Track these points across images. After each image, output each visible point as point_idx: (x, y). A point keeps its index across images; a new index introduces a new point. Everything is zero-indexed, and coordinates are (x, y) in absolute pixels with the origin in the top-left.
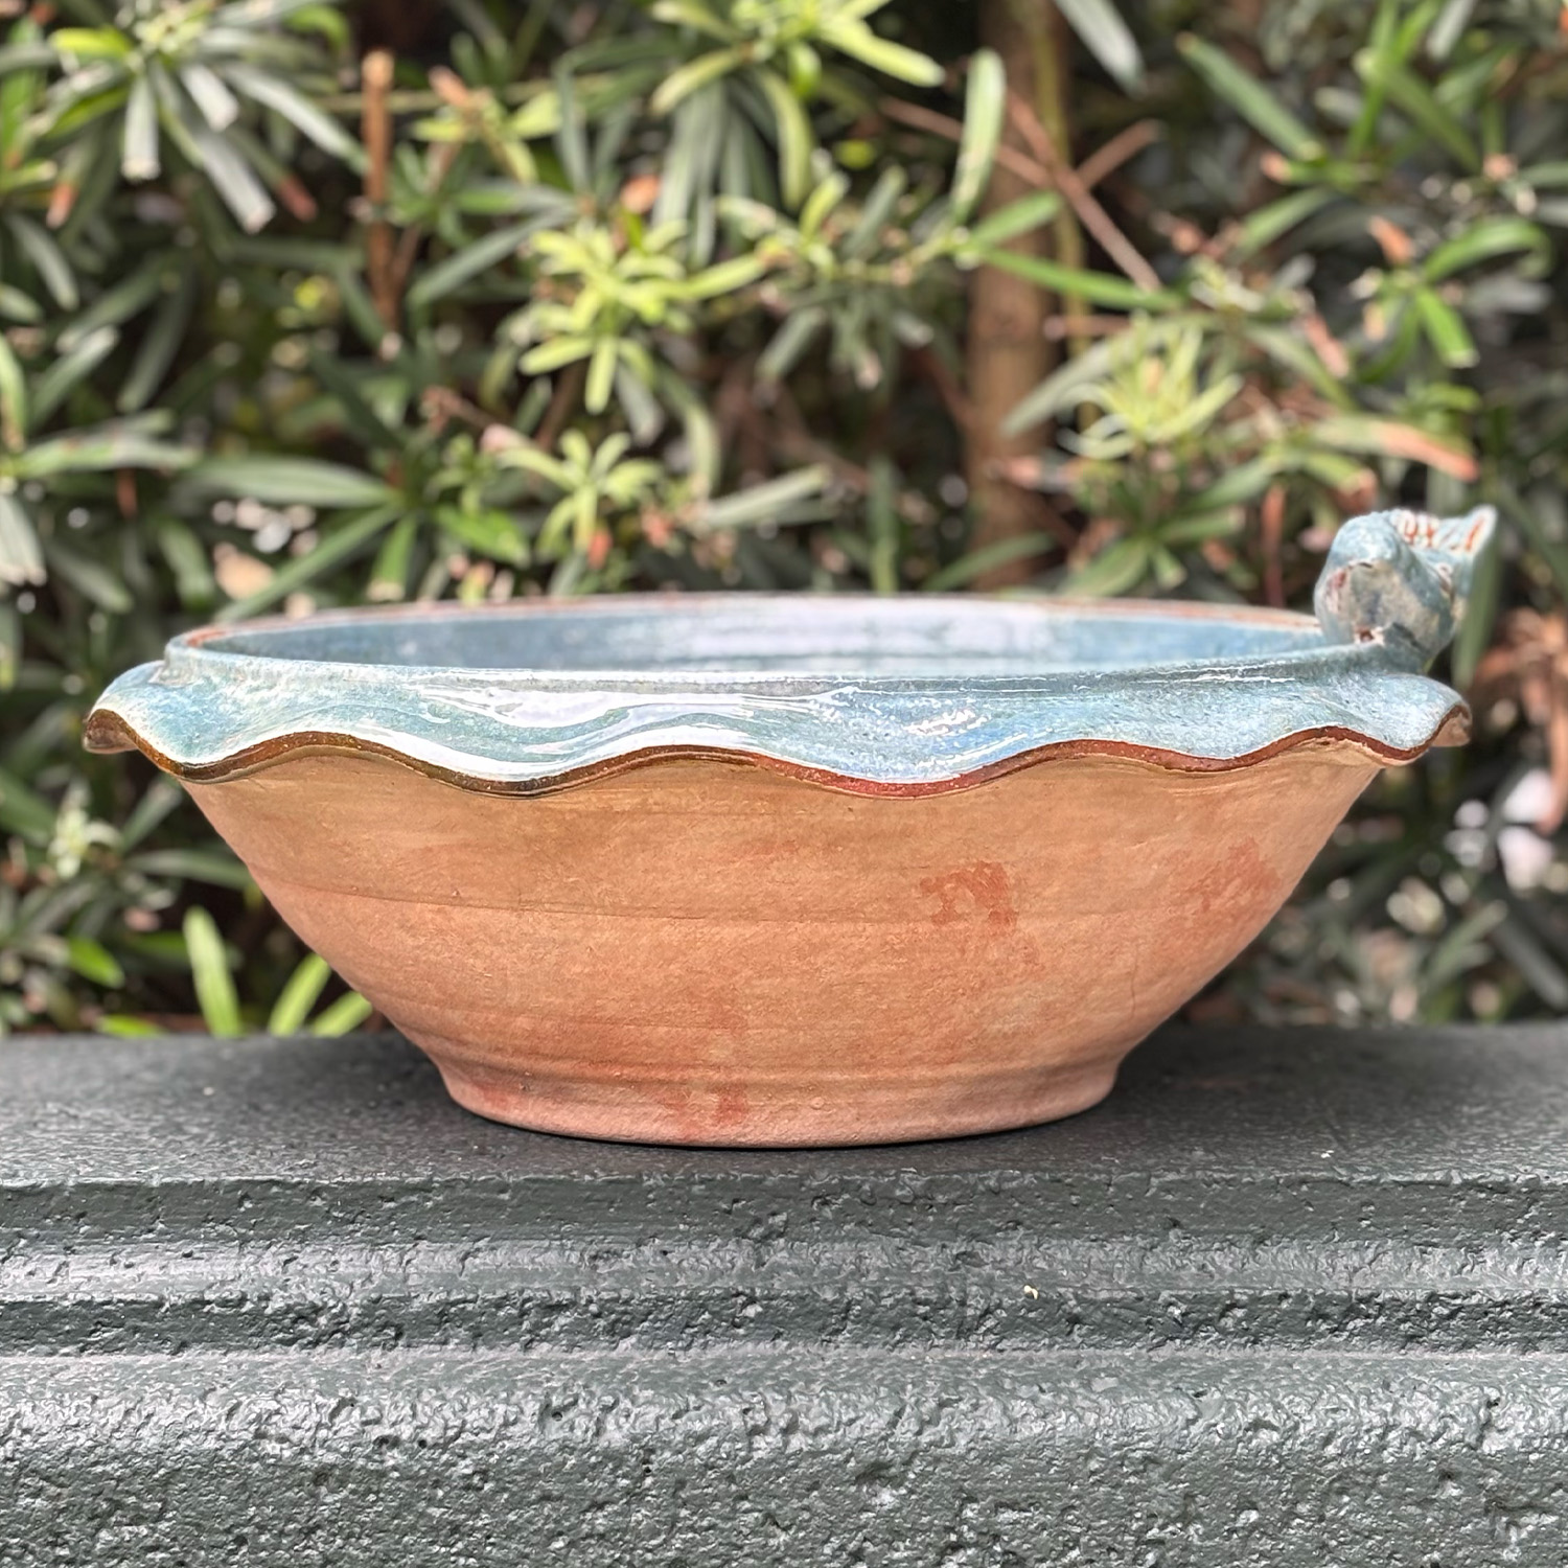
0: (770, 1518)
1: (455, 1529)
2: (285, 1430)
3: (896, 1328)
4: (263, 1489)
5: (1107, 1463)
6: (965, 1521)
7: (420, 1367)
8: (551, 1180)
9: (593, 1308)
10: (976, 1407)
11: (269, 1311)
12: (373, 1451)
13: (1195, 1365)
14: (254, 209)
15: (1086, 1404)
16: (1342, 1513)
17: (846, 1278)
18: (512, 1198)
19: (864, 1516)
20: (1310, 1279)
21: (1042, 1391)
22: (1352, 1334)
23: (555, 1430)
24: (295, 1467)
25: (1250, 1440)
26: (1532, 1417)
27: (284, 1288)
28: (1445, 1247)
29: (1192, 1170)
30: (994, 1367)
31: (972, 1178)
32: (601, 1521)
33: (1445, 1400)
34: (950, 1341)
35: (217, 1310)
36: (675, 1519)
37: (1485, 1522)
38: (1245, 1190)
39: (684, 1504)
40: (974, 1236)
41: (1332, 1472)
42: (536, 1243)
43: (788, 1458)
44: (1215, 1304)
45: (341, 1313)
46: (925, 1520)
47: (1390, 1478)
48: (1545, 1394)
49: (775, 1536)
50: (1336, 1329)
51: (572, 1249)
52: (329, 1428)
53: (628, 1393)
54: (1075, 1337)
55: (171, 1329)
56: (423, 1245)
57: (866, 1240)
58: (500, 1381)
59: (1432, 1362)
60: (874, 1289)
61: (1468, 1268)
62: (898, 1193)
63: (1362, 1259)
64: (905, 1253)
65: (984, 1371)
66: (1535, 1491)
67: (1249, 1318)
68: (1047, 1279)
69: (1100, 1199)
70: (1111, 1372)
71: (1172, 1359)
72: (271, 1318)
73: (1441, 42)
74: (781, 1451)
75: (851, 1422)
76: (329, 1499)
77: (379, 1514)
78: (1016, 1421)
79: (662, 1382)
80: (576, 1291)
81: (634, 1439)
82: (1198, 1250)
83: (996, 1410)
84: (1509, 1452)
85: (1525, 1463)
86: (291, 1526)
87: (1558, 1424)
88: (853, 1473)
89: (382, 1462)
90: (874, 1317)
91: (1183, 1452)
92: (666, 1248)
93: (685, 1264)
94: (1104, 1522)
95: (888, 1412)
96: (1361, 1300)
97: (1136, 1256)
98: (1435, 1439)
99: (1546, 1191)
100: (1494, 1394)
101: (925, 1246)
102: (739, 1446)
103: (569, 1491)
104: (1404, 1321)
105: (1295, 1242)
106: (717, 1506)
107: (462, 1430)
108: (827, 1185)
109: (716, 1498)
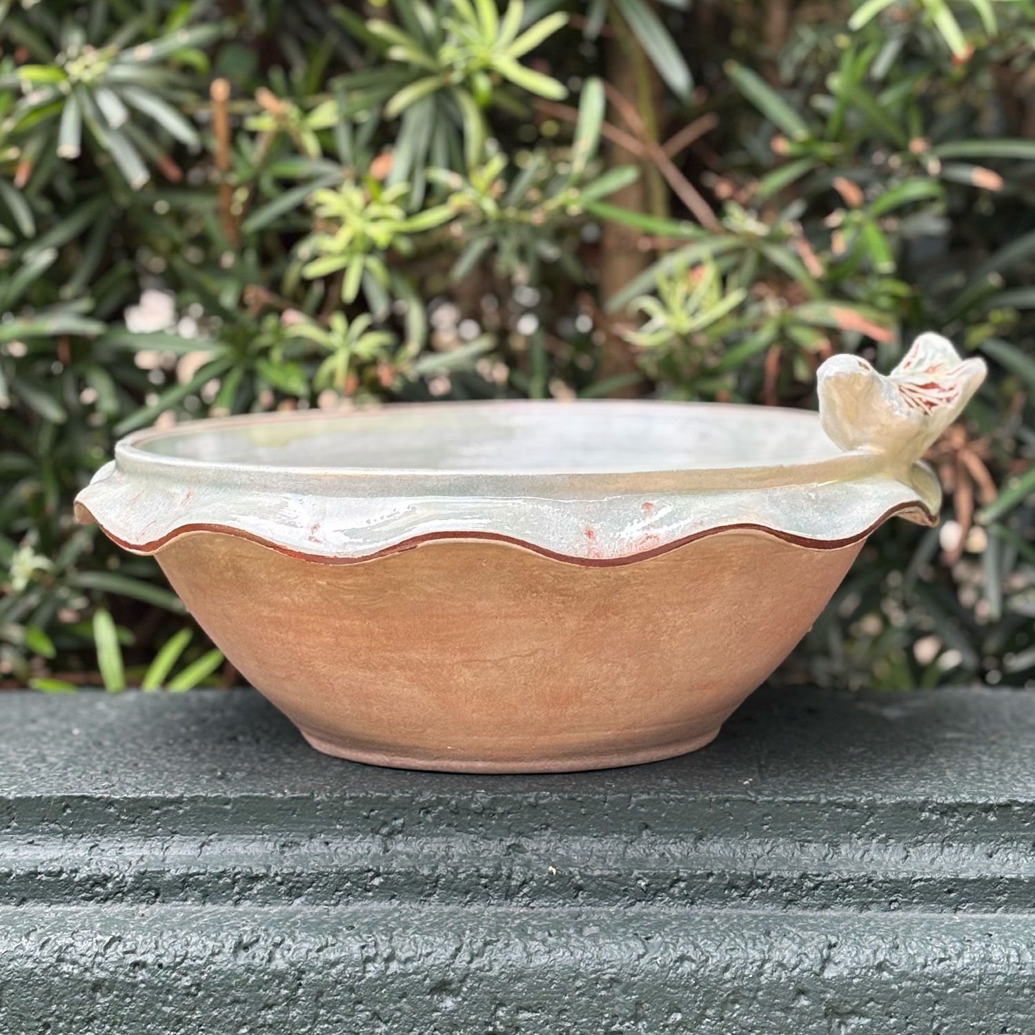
0: (376, 1015)
1: (180, 1020)
2: (76, 957)
3: (467, 893)
4: (61, 993)
5: (587, 982)
6: (498, 1019)
7: (168, 916)
8: (257, 797)
9: (278, 879)
10: (507, 945)
11: (76, 879)
12: (130, 971)
13: (652, 918)
14: (138, 176)
15: (576, 944)
16: (735, 1015)
17: (439, 860)
18: (233, 808)
19: (435, 1015)
20: (729, 863)
21: (550, 935)
22: (753, 899)
23: (243, 958)
24: (80, 980)
25: (678, 968)
26: (856, 955)
27: (88, 865)
28: (816, 843)
29: (657, 793)
30: (525, 919)
31: (519, 797)
32: (270, 1016)
33: (803, 943)
34: (501, 901)
35: (45, 878)
36: (316, 1015)
37: (825, 1022)
38: (690, 805)
39: (323, 1006)
40: (520, 834)
41: (728, 989)
42: (246, 837)
43: (388, 977)
44: (667, 879)
45: (122, 881)
46: (472, 1017)
47: (765, 993)
48: (866, 940)
49: (379, 1027)
50: (743, 895)
51: (269, 840)
52: (103, 956)
53: (292, 935)
54: (579, 899)
55: (16, 890)
56: (176, 837)
57: (453, 836)
58: (214, 926)
59: (801, 917)
60: (453, 868)
61: (830, 856)
62: (473, 806)
63: (764, 851)
64: (477, 845)
65: (518, 921)
66: (856, 1003)
67: (688, 888)
68: (566, 862)
69: (599, 810)
70: (596, 923)
71: (638, 914)
72: (79, 884)
73: (880, 68)
74: (383, 972)
75: (429, 954)
76: (102, 1001)
77: (133, 1010)
78: (531, 955)
79: (313, 927)
80: (269, 868)
81: (292, 964)
82: (660, 843)
83: (520, 947)
84: (840, 978)
85: (850, 985)
86: (78, 1017)
87: (872, 960)
88: (428, 988)
89: (135, 977)
90: (453, 886)
91: (635, 976)
92: (328, 840)
93: (339, 851)
94: (584, 1020)
95: (452, 949)
96: (759, 877)
97: (621, 847)
98: (794, 969)
99: (879, 808)
100: (833, 940)
101: (489, 839)
102: (358, 969)
103: (250, 997)
104: (786, 890)
105: (721, 839)
106: (343, 1008)
107: (185, 957)
108: (428, 801)
109: (342, 1003)
